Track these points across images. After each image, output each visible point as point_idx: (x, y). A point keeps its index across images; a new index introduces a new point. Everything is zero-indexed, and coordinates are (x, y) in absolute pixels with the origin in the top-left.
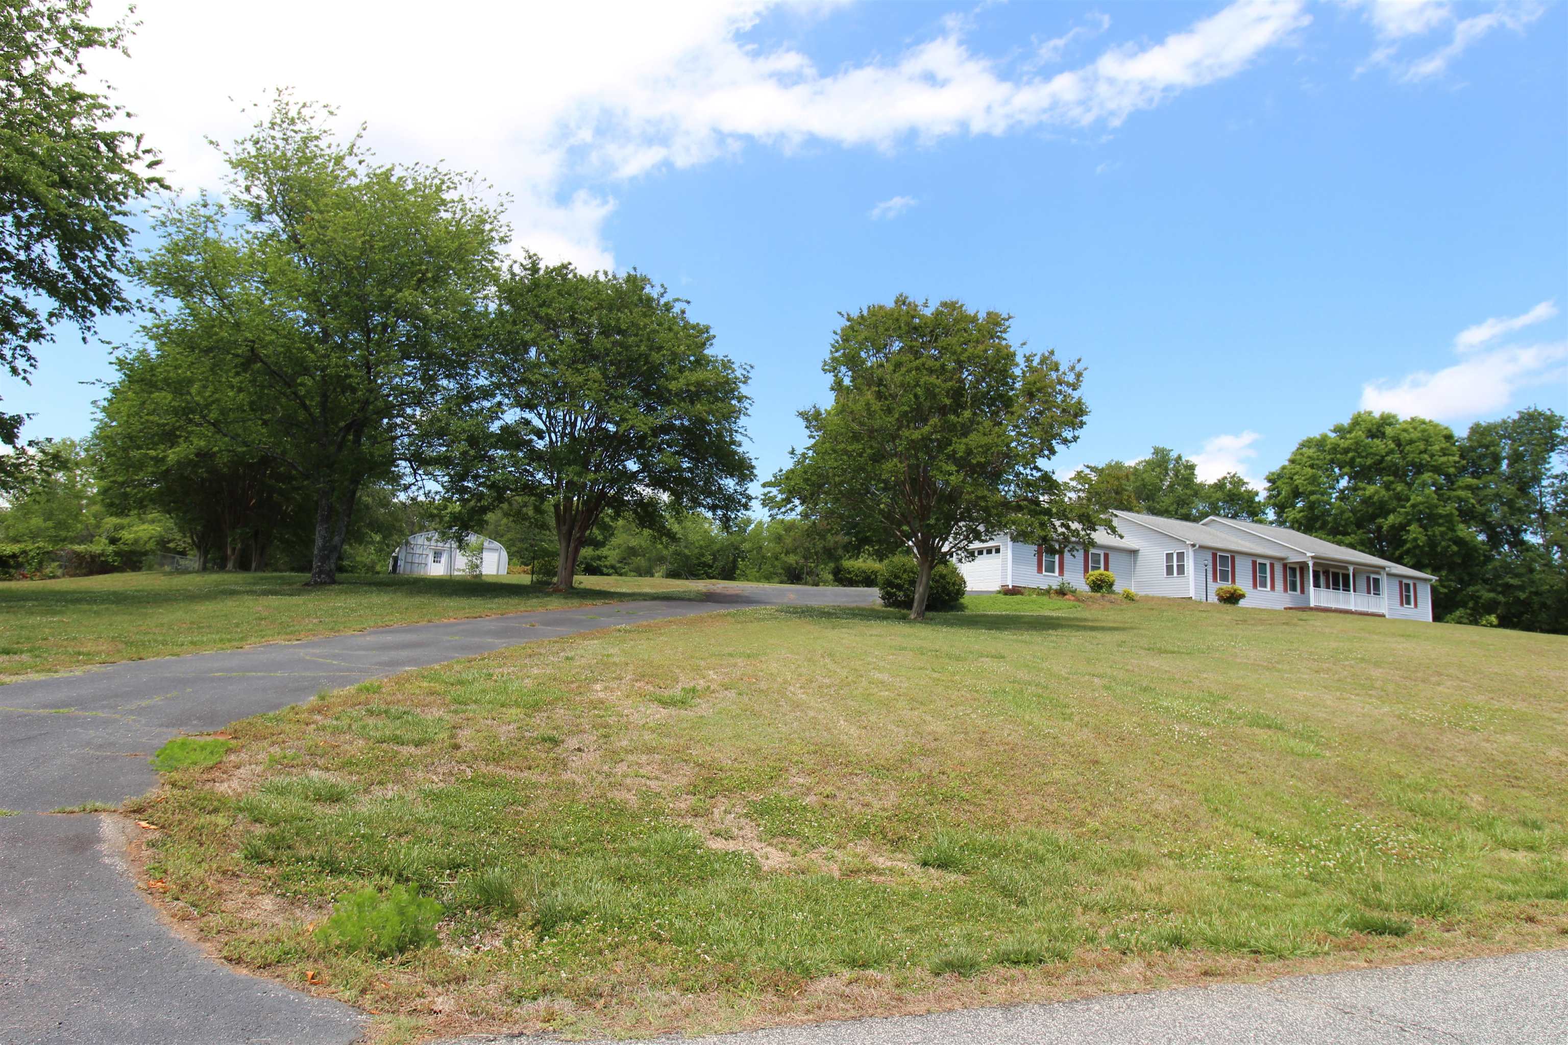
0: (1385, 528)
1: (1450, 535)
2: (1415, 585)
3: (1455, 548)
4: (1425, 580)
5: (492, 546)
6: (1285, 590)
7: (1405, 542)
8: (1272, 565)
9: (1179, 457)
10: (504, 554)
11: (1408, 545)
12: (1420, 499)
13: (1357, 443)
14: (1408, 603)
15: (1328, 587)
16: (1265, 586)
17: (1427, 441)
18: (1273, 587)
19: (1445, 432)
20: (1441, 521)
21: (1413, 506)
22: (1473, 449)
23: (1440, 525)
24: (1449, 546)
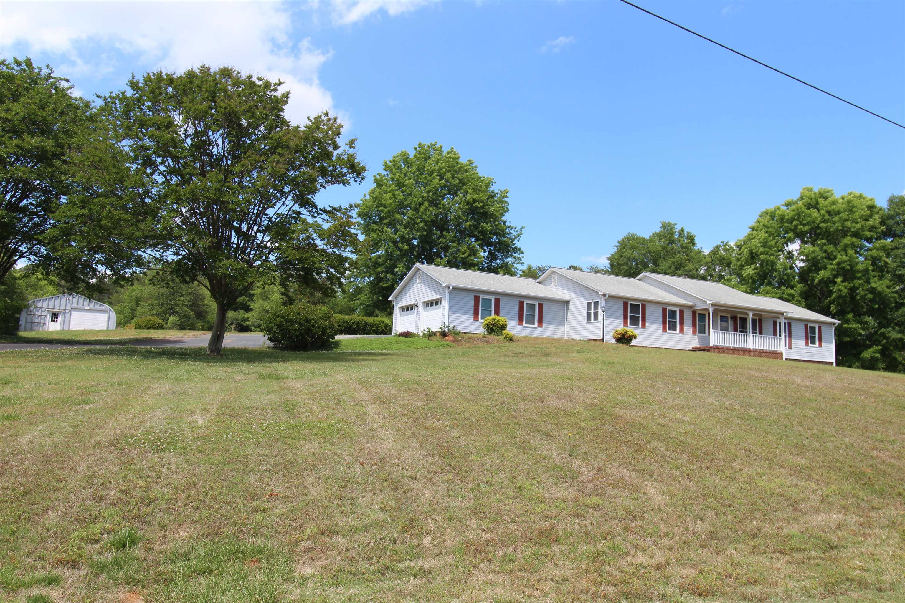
0: (817, 281)
1: (866, 286)
2: (820, 328)
3: (871, 296)
4: (830, 324)
5: (102, 308)
6: (694, 333)
7: (831, 292)
8: (682, 312)
9: (682, 230)
10: (113, 315)
11: (834, 296)
12: (845, 258)
13: (799, 215)
14: (813, 342)
15: (735, 330)
16: (675, 329)
17: (851, 210)
18: (682, 331)
19: (870, 203)
20: (859, 275)
21: (838, 264)
22: (891, 217)
23: (859, 278)
24: (866, 295)
